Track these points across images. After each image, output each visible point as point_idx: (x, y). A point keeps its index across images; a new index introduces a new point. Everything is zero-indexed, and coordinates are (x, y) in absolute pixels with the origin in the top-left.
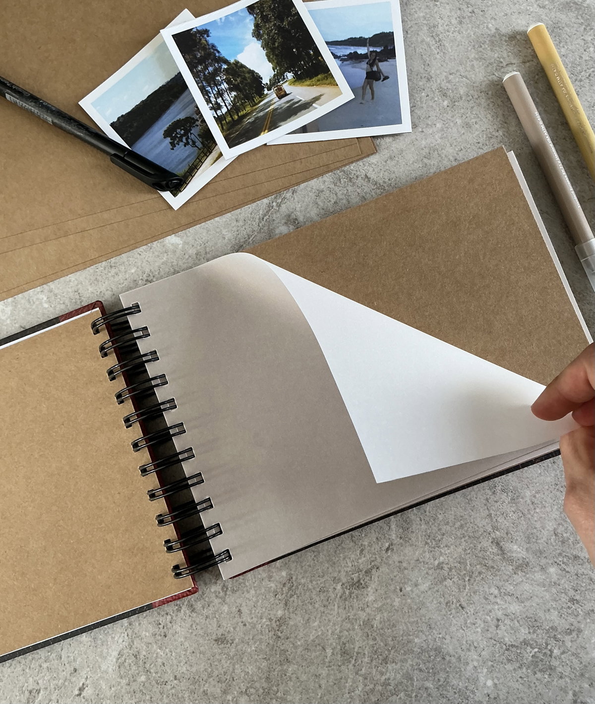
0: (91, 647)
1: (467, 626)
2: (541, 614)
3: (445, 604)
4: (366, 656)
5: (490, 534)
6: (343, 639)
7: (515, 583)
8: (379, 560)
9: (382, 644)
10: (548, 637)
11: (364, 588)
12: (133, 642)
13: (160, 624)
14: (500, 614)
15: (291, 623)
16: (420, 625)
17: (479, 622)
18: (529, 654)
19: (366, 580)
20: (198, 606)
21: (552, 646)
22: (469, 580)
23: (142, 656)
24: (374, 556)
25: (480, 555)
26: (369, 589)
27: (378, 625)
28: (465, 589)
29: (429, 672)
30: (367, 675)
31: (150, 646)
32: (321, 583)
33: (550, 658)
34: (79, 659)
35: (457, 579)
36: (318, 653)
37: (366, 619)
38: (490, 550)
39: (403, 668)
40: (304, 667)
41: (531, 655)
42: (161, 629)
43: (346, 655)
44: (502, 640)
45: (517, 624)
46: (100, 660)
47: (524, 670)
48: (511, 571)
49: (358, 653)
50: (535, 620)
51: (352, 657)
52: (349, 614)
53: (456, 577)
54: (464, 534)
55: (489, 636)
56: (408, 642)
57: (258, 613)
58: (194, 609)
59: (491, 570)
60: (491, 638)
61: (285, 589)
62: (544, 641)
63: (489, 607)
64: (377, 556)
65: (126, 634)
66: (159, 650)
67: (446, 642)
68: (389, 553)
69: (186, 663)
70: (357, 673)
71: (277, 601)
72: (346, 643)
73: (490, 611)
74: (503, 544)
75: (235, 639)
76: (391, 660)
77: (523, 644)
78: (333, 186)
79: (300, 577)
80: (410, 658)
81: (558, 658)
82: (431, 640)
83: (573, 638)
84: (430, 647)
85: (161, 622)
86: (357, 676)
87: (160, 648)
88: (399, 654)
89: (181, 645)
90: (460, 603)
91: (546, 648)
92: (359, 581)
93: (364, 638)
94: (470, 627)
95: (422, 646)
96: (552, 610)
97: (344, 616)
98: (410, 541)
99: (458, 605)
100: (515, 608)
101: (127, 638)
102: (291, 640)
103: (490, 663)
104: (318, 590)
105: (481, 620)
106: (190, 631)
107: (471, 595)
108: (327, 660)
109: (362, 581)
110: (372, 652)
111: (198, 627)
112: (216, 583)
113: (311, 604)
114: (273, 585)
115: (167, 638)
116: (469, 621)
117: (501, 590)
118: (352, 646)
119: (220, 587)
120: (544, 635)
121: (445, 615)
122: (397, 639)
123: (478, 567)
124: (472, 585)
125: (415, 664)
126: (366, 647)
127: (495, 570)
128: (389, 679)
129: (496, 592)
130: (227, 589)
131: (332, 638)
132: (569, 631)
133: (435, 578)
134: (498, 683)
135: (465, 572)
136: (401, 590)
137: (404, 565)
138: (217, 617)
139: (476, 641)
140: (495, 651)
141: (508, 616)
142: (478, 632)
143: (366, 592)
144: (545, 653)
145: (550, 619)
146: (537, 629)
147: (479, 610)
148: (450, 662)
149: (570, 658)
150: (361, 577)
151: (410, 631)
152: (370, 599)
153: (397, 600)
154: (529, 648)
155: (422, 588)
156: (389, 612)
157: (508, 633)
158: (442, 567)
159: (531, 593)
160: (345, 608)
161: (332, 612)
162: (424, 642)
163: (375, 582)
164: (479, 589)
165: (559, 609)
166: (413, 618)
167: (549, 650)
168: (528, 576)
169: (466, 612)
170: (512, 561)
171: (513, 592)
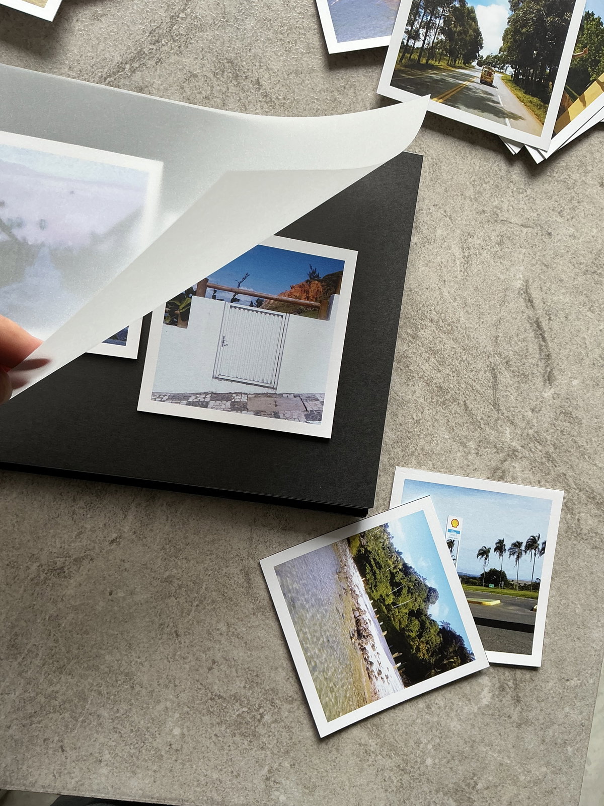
1: (174, 658)
2: (266, 669)
3: (158, 625)
4: (39, 659)
5: (242, 560)
6: (16, 630)
7: (249, 625)
8: (97, 550)
9: (63, 649)
10: (264, 698)
11: (65, 577)
14: (218, 656)
17: (190, 657)
18: (234, 711)
19: (71, 570)
21: (265, 710)
22: (197, 606)
24: (92, 544)
25: (221, 581)
26: (72, 581)
27: (66, 626)
28: (188, 615)
29: (109, 698)
30: (32, 680)
32: (12, 556)
33: (257, 723)
35: (184, 601)
37: (55, 614)
38: (236, 579)
39: (79, 684)
41: (238, 713)
43: (13, 649)
44: (210, 687)
45: (235, 674)
47: (223, 728)
48: (250, 609)
49: (29, 651)
50: (257, 675)
51: (20, 653)
52: (35, 603)
53: (183, 598)
54: (212, 551)
55: (197, 677)
56: (97, 656)
59: (228, 601)
60: (198, 681)
62: (258, 702)
64: (96, 545)
67: (143, 669)
68: (114, 546)
70: (20, 674)
72: (19, 635)
73: (209, 649)
74: (253, 577)
76: (68, 671)
77: (233, 698)
80: (91, 675)
81: (267, 725)
82: (126, 663)
83: (293, 708)
84: (122, 669)
86: (19, 678)
88: (81, 667)
90: (176, 629)
91: (257, 710)
92: (62, 568)
93: (44, 636)
94: (177, 660)
95: (112, 666)
96: (280, 670)
97: (27, 604)
98: (144, 540)
99: (173, 631)
100: (239, 654)
103: (186, 709)
104: (7, 563)
105: (194, 655)
107: (193, 624)
109: (66, 569)
110: (48, 655)
116: (179, 653)
117: (231, 629)
118: (26, 641)
120: (260, 694)
121: (153, 638)
122: (85, 648)
123: (214, 593)
124: (199, 613)
125: (95, 684)
126: (42, 647)
127: (232, 603)
128: (57, 692)
129: (224, 629)
132: (290, 699)
133: (157, 592)
134: (186, 733)
135: (196, 595)
136: (111, 594)
137: (127, 565)
139: (179, 678)
140: (197, 696)
141: (227, 660)
142: (185, 668)
143: (66, 583)
144: (254, 716)
145: (274, 679)
146: (255, 685)
147: (196, 643)
148: (138, 693)
149: (281, 730)
150: (67, 563)
151: (104, 645)
152: (69, 592)
153: (101, 604)
154: (237, 704)
155: (138, 598)
156: (86, 615)
157: (219, 680)
158: (171, 581)
159: (263, 642)
160: (33, 594)
161: (14, 594)
162: (116, 662)
163: (82, 574)
164: (205, 620)
165: (289, 670)
166: (113, 630)
167: (260, 714)
168: (267, 621)
169: (180, 642)
170: (256, 599)
171: (244, 634)
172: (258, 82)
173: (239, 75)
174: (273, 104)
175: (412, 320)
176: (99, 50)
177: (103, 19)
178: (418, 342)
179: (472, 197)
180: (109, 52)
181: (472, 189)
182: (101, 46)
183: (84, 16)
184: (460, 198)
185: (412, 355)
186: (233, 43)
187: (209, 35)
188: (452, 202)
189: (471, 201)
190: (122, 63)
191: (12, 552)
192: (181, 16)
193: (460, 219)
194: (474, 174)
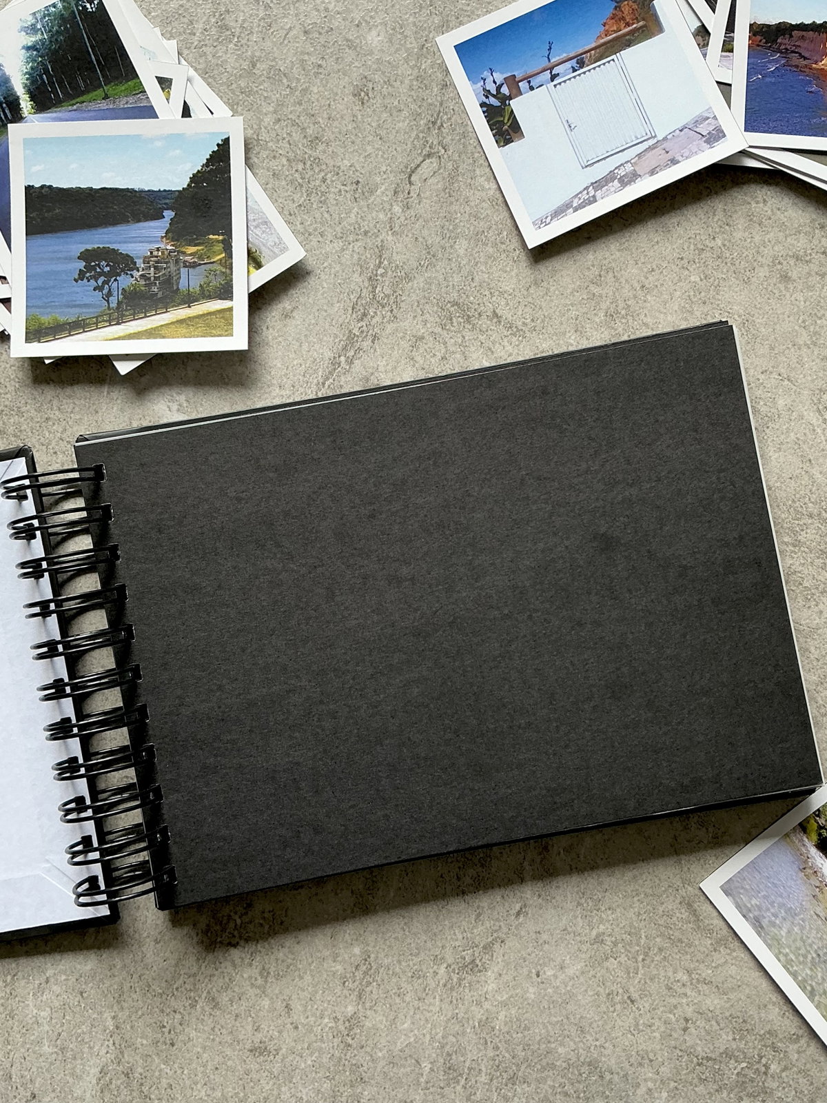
0: (58, 1062)
1: (638, 1029)
2: (752, 1011)
3: (605, 996)
4: (483, 1074)
5: (678, 890)
6: (447, 1048)
7: (713, 965)
8: (505, 929)
9: (507, 1055)
10: (762, 1046)
11: (480, 971)
12: (122, 1053)
13: (164, 1027)
14: (689, 1012)
15: (368, 1024)
16: (566, 1027)
17: (657, 1023)
18: (732, 1070)
19: (484, 960)
20: (224, 999)
21: (769, 1059)
22: (643, 960)
23: (137, 1075)
24: (497, 923)
25: (661, 922)
26: (489, 973)
27: (502, 1028)
28: (637, 973)
29: (578, 1097)
31: (149, 1060)
32: (414, 965)
33: (764, 1077)
34: (39, 1079)
35: (626, 959)
36: (408, 1069)
37: (484, 1018)
38: (678, 915)
39: (539, 1091)
40: (387, 1090)
41: (736, 1072)
42: (166, 1034)
43: (452, 1071)
44: (692, 1050)
45: (716, 1027)
46: (71, 1080)
47: (725, 1094)
48: (709, 946)
49: (470, 1069)
50: (744, 1021)
51: (461, 1075)
52: (457, 1011)
53: (623, 956)
54: (637, 890)
55: (673, 1043)
56: (547, 1052)
57: (317, 1009)
58: (218, 1003)
59: (679, 944)
60: (675, 1048)
61: (359, 975)
62: (756, 1052)
63: (673, 1001)
64: (502, 923)
65: (111, 1042)
66: (163, 1066)
67: (606, 1052)
68: (521, 919)
69: (205, 1084)
71: (346, 992)
72: (452, 1054)
73: (675, 1007)
74: (698, 906)
75: (281, 1049)
76: (521, 1079)
77: (724, 1056)
78: (440, 329)
79: (382, 955)
80: (550, 1076)
81: (776, 1077)
82: (583, 1050)
83: (802, 1047)
84: (582, 1059)
85: (165, 1024)
87: (166, 1063)
88: (533, 1070)
89: (198, 1058)
90: (628, 995)
91: (759, 1062)
92: (473, 961)
93: (480, 1046)
94: (643, 1031)
95: (569, 1059)
96: (770, 1007)
97: (450, 1015)
98: (553, 901)
99: (626, 998)
100: (713, 1002)
101: (113, 1048)
102: (368, 1049)
103: (672, 1084)
104: (410, 975)
105: (660, 1019)
106: (212, 1037)
107: (646, 982)
108: (422, 1080)
109: (478, 961)
110: (493, 1067)
111: (224, 1031)
112: (251, 965)
113: (399, 996)
114: (339, 968)
115: (175, 1048)
116: (641, 1022)
117: (693, 976)
118: (462, 1059)
119: (257, 971)
120: (756, 1042)
121: (604, 1013)
122: (532, 1047)
123: (658, 940)
124: (649, 968)
125: (557, 1085)
126: (482, 1060)
127: (684, 945)
129: (685, 978)
130: (269, 973)
131: (430, 1047)
132: (795, 1037)
133: (591, 957)
135: (638, 948)
136: (538, 976)
137: (545, 937)
138: (253, 1015)
139: (652, 1051)
140: (681, 1066)
141: (701, 1014)
142: (655, 1037)
143: (483, 978)
144: (757, 1069)
145: (767, 1019)
146: (745, 1033)
147: (657, 1005)
148: (610, 1082)
149: (795, 1076)
150: (477, 955)
151: (551, 1037)
152: (490, 988)
153: (531, 990)
154: (732, 1061)
155: (570, 972)
156: (519, 1008)
157: (701, 1040)
158: (602, 940)
159: (738, 981)
160: (451, 1002)
161: (431, 1008)
162: (572, 1053)
163: (498, 962)
164: (659, 974)
165: (781, 1004)
166: (555, 1017)
167: (764, 1065)
168: (734, 954)
169: (638, 1008)
170: (711, 931)
171: (711, 977)
172: (495, 314)
173: (471, 315)
174: (521, 333)
175: (785, 525)
176: (304, 353)
177: (294, 314)
178: (802, 549)
179: (809, 342)
180: (316, 350)
181: (804, 332)
182: (305, 346)
183: (274, 320)
184: (792, 350)
185: (801, 568)
186: (451, 279)
187: (419, 282)
188: (785, 359)
189: (809, 348)
190: (335, 358)
191: (412, 960)
192: (379, 272)
193: (802, 376)
194: (801, 314)
